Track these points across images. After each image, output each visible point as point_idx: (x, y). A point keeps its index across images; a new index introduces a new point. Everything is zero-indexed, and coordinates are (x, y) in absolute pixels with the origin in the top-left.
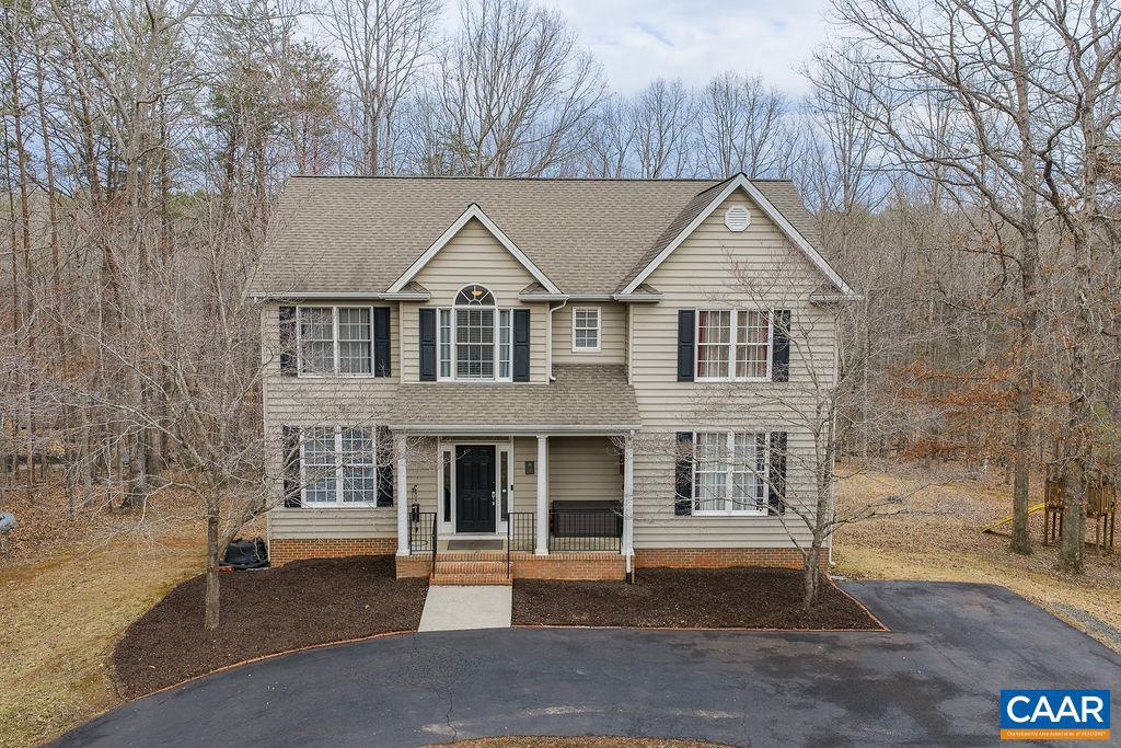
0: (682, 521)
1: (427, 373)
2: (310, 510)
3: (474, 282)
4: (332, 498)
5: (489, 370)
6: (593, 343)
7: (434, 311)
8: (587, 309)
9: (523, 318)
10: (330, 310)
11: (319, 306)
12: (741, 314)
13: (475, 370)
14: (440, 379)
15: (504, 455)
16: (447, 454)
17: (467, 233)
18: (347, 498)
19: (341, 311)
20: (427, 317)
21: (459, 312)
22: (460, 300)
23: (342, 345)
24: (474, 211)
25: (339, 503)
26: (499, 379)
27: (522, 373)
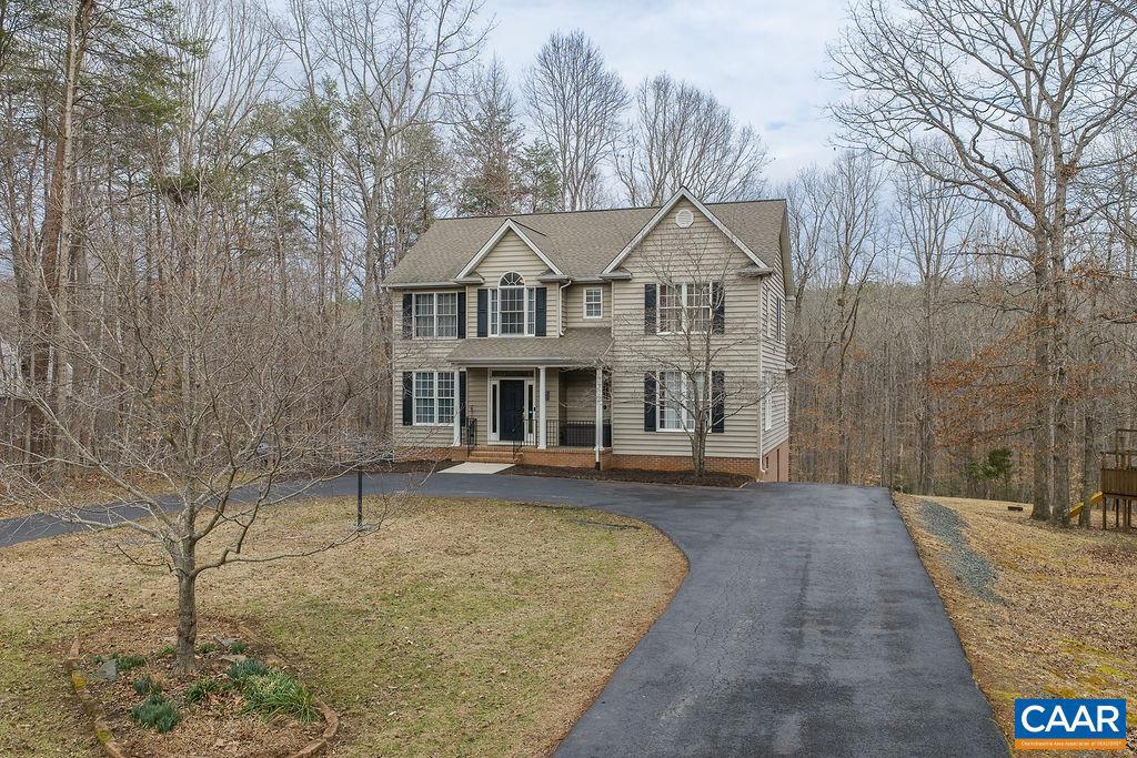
0: (650, 436)
1: (482, 332)
2: (418, 428)
3: (512, 270)
4: (432, 420)
5: (520, 330)
6: (598, 313)
7: (486, 290)
8: (593, 289)
9: (541, 294)
10: (432, 295)
11: (425, 292)
12: (690, 286)
13: (512, 330)
14: (490, 335)
15: (531, 387)
16: (495, 386)
17: (507, 239)
18: (441, 420)
19: (439, 295)
20: (482, 295)
21: (503, 290)
22: (503, 283)
23: (440, 318)
24: (509, 223)
25: (436, 423)
26: (526, 334)
27: (541, 330)
